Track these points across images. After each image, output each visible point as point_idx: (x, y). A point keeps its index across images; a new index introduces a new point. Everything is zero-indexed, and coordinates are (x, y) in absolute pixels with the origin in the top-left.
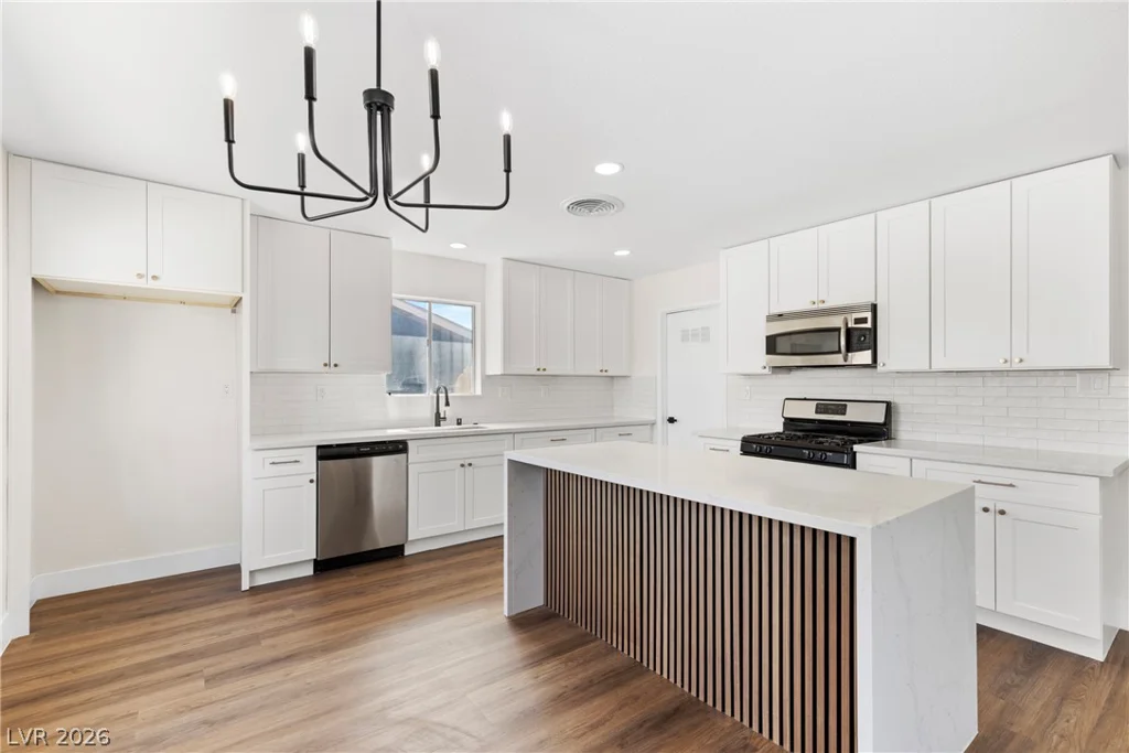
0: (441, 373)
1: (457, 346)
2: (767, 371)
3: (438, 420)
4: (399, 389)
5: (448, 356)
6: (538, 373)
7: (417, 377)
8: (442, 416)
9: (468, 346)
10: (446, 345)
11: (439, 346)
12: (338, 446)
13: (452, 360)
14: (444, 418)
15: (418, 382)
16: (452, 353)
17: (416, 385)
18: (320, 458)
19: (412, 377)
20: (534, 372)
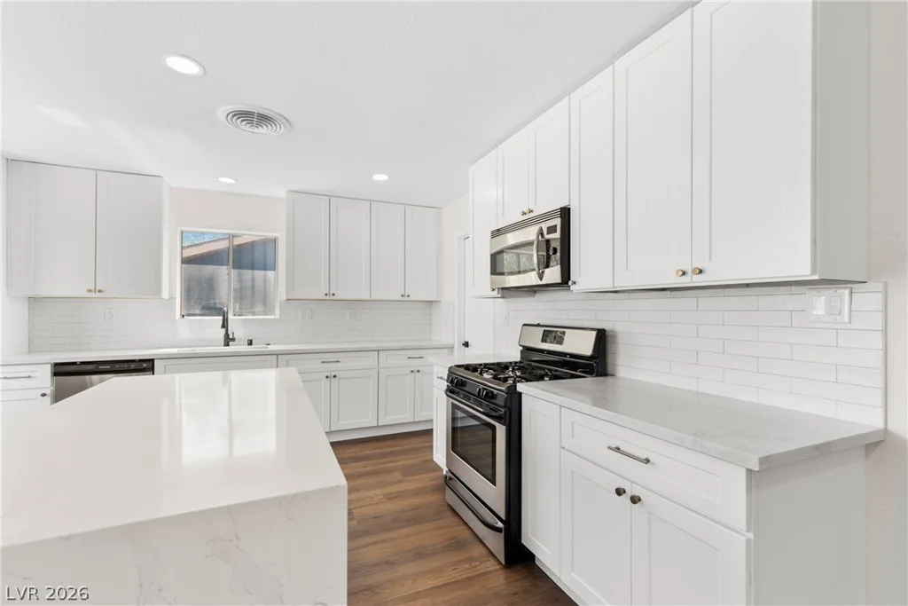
0: (241, 298)
1: (259, 274)
2: (495, 293)
3: (228, 340)
4: (197, 312)
5: (249, 284)
6: (327, 298)
7: (217, 301)
8: (231, 337)
9: (270, 274)
10: (247, 273)
11: (240, 274)
12: (82, 363)
13: (253, 286)
14: (233, 340)
15: (218, 306)
16: (253, 280)
17: (216, 308)
18: (56, 374)
19: (213, 301)
20: (324, 297)
